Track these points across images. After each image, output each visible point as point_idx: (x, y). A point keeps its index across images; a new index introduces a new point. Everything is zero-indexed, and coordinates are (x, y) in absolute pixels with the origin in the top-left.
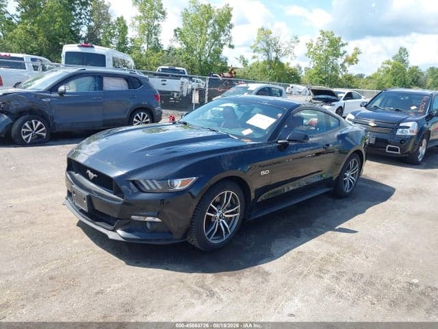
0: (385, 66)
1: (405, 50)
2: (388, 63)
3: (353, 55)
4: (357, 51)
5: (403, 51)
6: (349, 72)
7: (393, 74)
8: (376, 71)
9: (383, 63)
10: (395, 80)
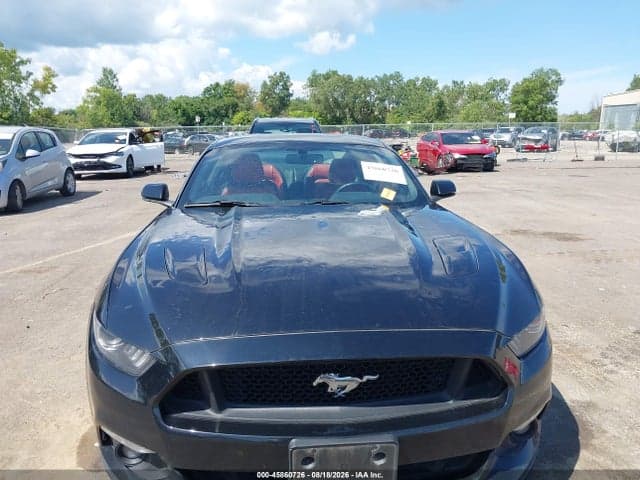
0: (92, 94)
1: (111, 72)
2: (96, 90)
3: (44, 79)
4: (50, 74)
5: (109, 75)
6: (45, 106)
7: (107, 106)
8: (81, 103)
9: (88, 91)
10: (113, 114)
